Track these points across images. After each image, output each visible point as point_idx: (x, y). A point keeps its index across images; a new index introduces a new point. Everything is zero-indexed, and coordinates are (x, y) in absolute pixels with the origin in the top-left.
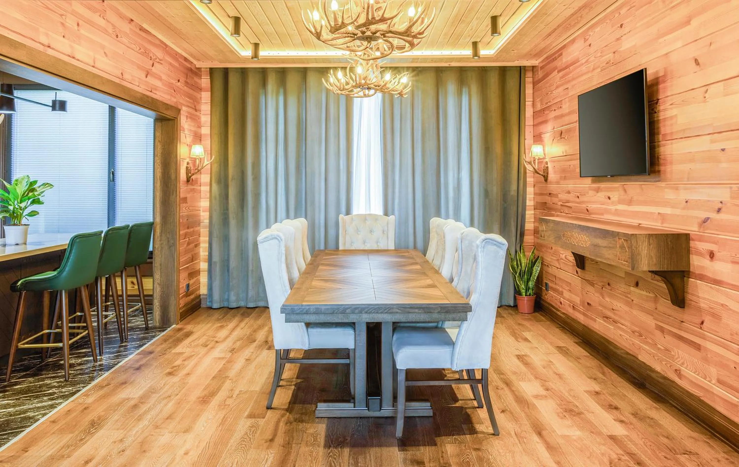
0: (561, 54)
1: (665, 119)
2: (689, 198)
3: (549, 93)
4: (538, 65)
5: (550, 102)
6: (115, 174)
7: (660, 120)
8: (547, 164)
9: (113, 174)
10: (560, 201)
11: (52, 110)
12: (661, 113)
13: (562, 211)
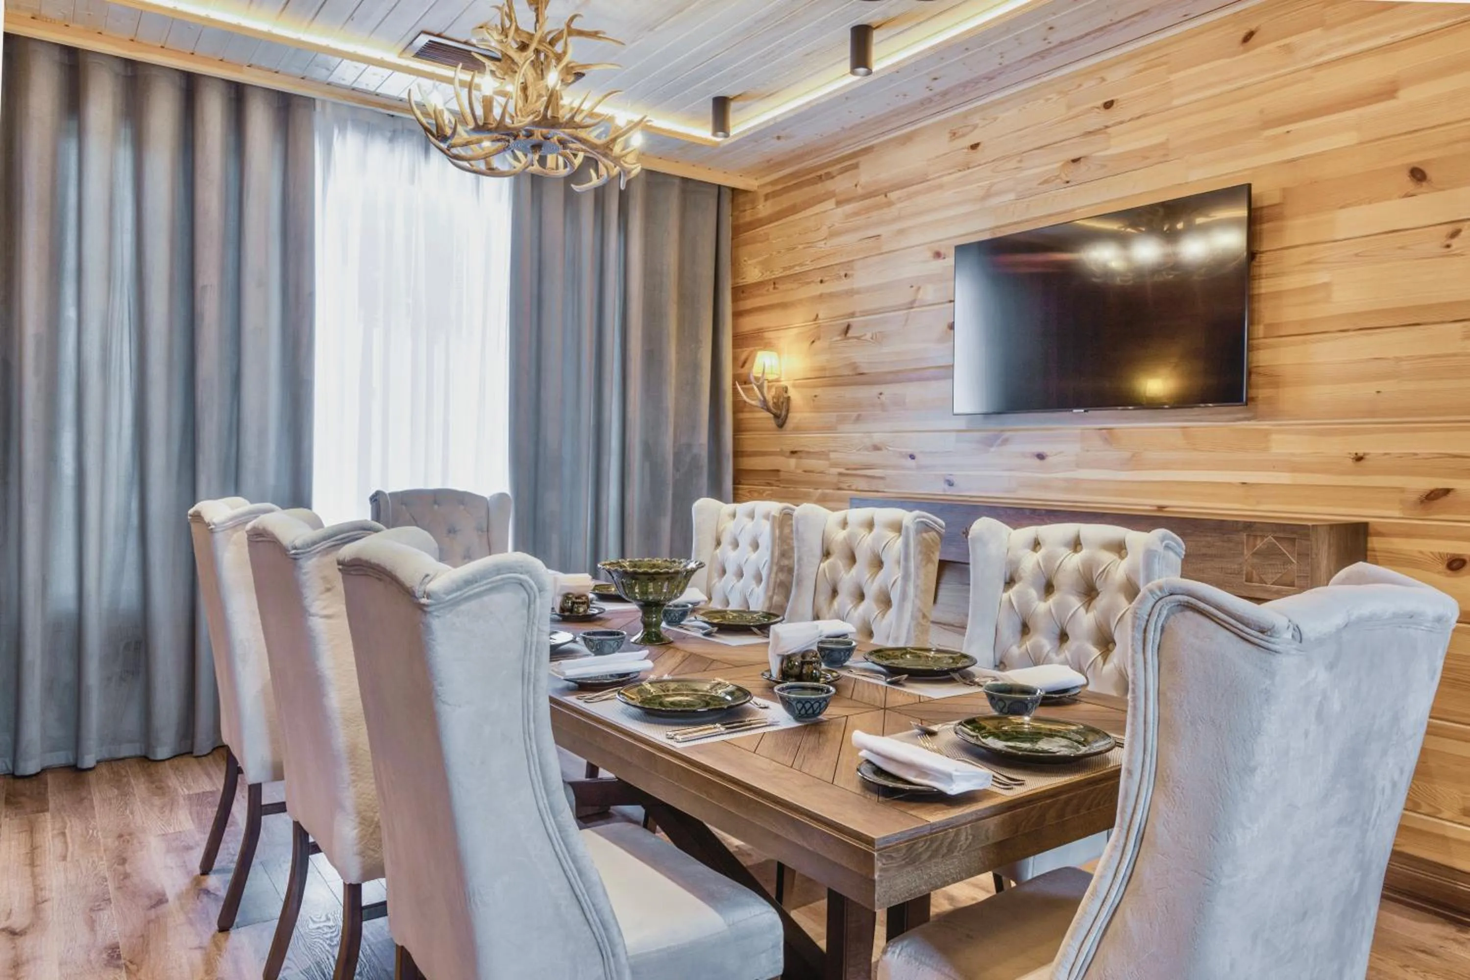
0: (856, 166)
1: (1278, 295)
2: (1367, 451)
3: (800, 247)
4: (755, 188)
5: (801, 265)
7: (1259, 295)
8: (786, 392)
10: (835, 465)
12: (1263, 281)
13: (844, 486)
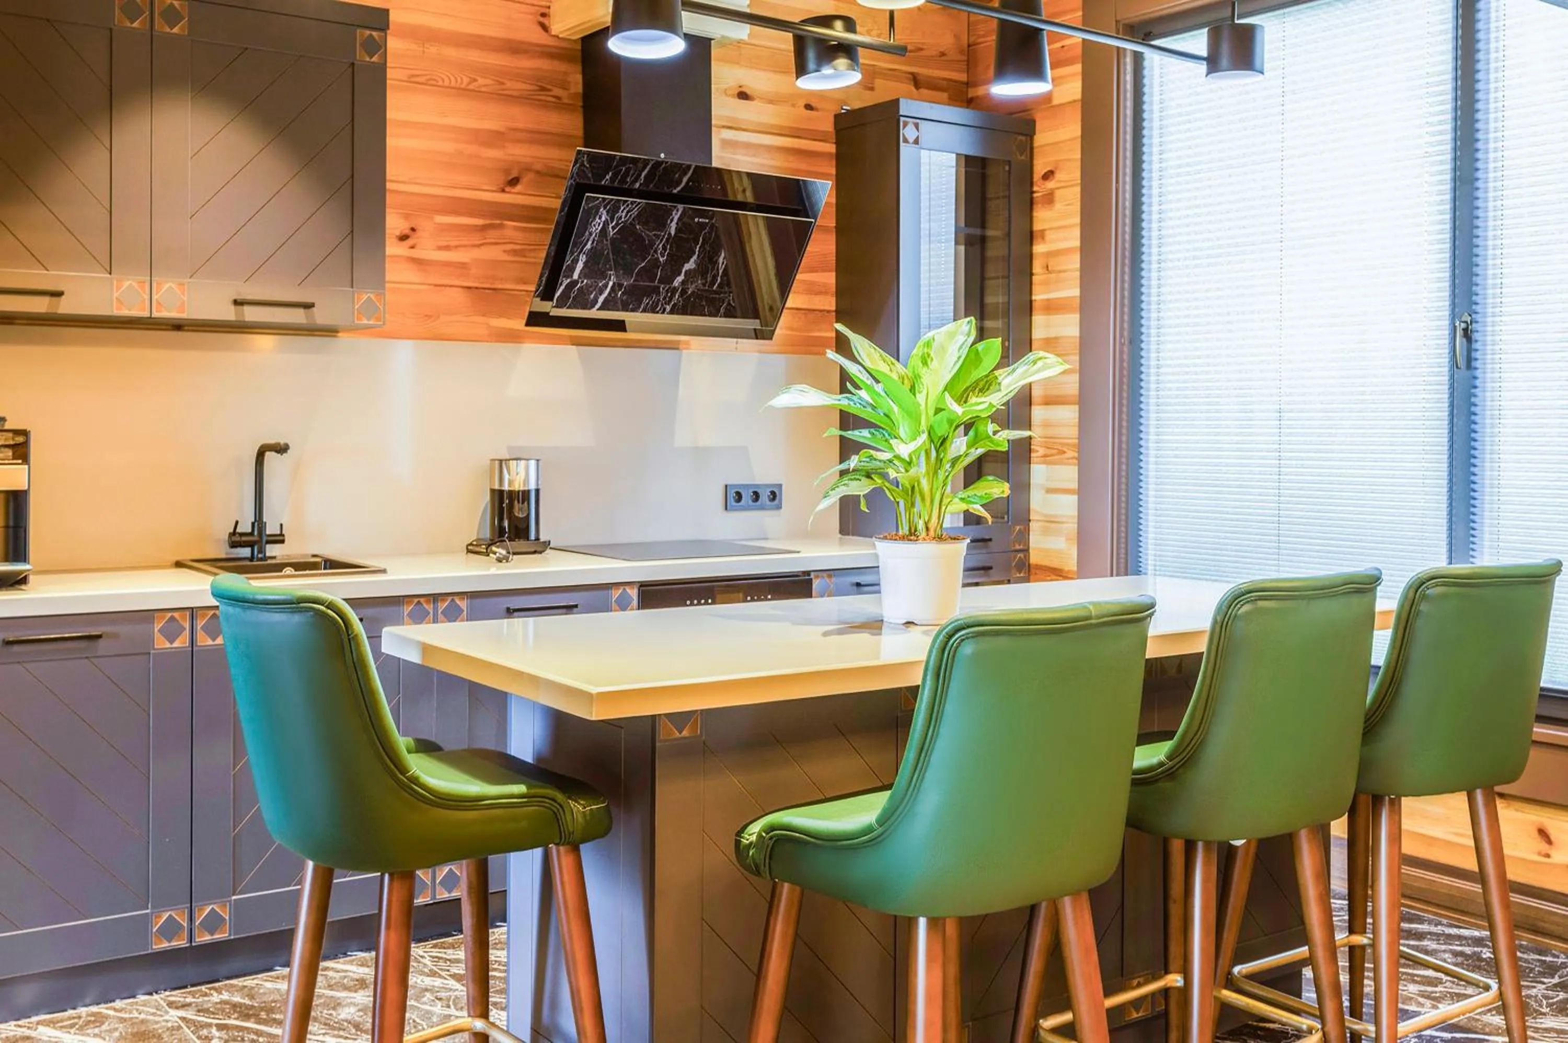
6: (1475, 336)
9: (1468, 334)
11: (1209, 72)
